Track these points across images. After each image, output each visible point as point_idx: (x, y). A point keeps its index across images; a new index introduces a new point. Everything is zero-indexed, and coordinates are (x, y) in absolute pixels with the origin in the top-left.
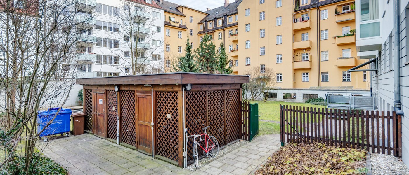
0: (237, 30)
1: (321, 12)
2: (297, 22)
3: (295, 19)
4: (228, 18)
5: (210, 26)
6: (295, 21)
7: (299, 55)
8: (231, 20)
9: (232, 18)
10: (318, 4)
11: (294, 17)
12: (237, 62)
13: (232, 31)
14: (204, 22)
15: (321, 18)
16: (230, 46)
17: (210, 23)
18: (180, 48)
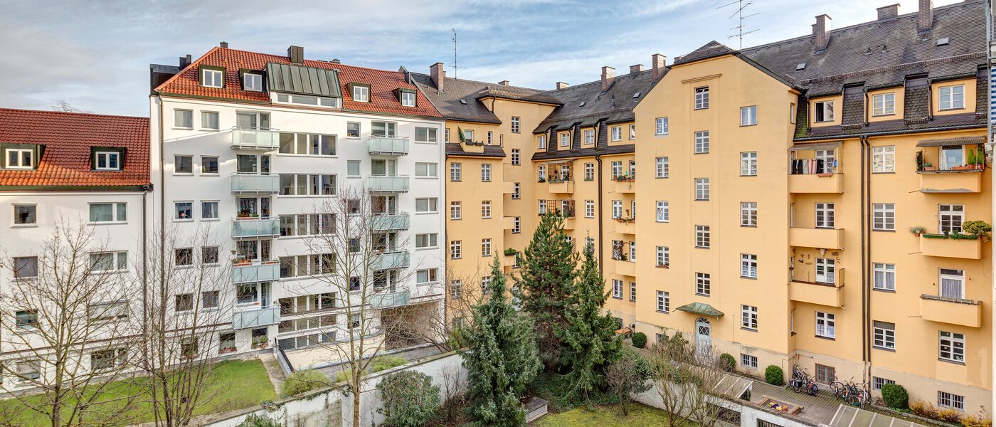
0: (634, 164)
1: (873, 150)
2: (801, 172)
3: (794, 162)
4: (609, 128)
5: (563, 143)
6: (797, 168)
7: (806, 260)
8: (616, 136)
9: (620, 129)
10: (864, 128)
11: (794, 156)
12: (632, 247)
13: (620, 163)
14: (548, 128)
15: (874, 168)
16: (615, 203)
17: (564, 135)
18: (486, 206)
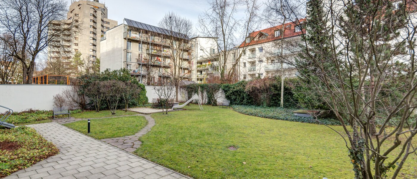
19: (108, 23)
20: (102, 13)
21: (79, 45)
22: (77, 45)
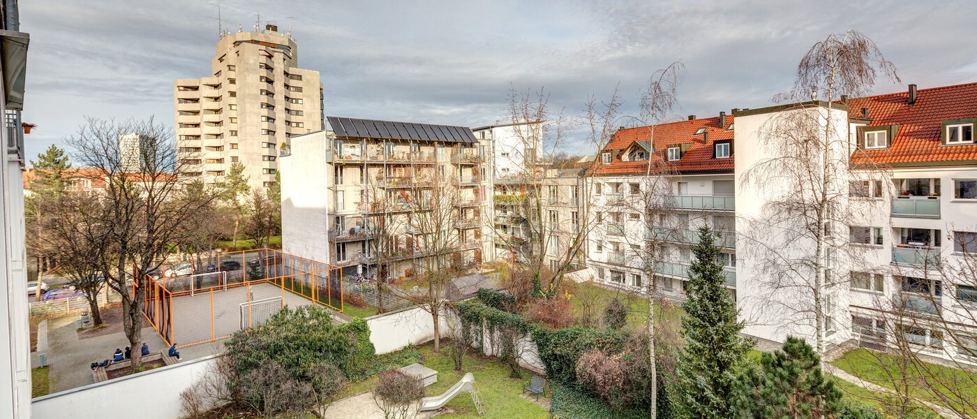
19: (299, 77)
20: (286, 58)
21: (238, 134)
22: (236, 135)
